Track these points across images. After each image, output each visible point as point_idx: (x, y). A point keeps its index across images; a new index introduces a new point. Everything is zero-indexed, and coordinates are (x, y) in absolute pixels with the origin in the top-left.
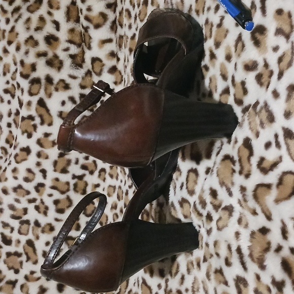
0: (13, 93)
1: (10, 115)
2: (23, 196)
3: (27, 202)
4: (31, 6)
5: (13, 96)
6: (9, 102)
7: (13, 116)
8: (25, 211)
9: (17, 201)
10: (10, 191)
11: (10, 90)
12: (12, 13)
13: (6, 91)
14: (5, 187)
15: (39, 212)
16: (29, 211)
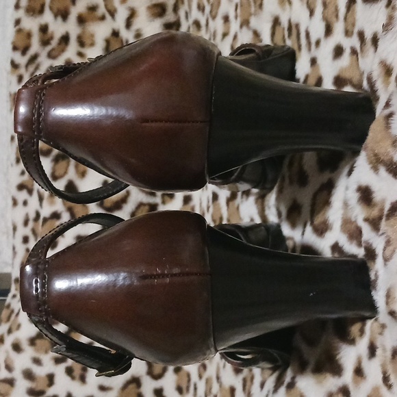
0: (30, 186)
1: (26, 223)
2: (46, 352)
3: (52, 362)
4: (53, 49)
5: (30, 192)
6: (25, 203)
7: (31, 224)
8: (51, 379)
9: (37, 361)
10: (25, 345)
11: (26, 184)
12: (27, 66)
13: (21, 187)
14: (17, 339)
15: (73, 378)
16: (57, 379)
